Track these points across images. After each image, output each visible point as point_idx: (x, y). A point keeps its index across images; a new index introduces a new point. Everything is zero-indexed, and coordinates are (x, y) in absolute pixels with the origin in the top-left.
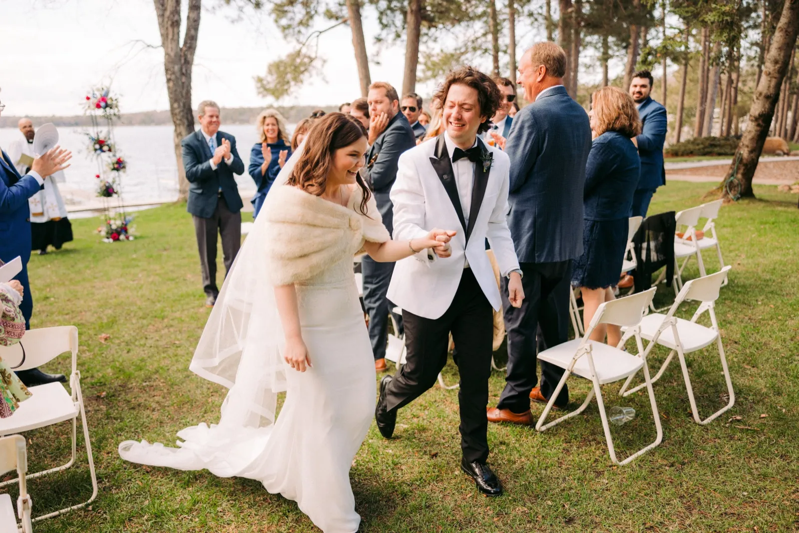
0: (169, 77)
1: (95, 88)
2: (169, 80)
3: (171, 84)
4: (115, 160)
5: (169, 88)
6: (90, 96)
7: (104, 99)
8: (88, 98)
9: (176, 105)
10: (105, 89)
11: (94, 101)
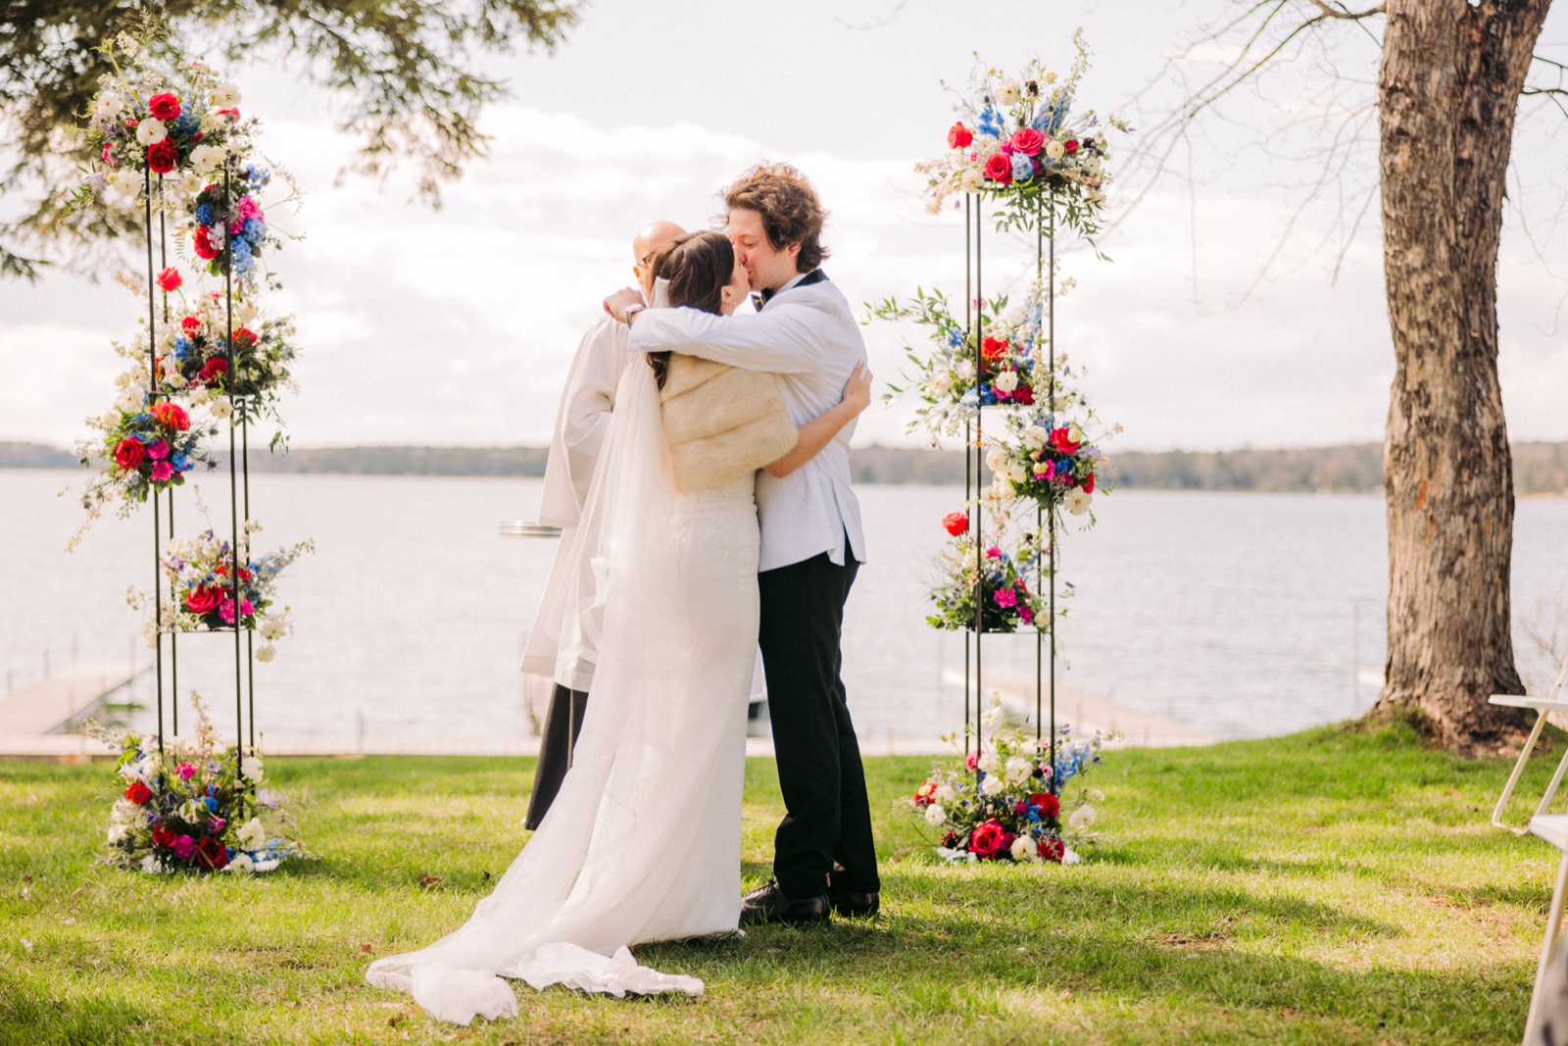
0: (1395, 121)
1: (997, 87)
2: (1393, 139)
3: (1402, 158)
4: (1036, 437)
5: (1390, 174)
6: (972, 124)
7: (1030, 142)
8: (963, 138)
9: (1415, 256)
10: (1046, 91)
11: (986, 146)
